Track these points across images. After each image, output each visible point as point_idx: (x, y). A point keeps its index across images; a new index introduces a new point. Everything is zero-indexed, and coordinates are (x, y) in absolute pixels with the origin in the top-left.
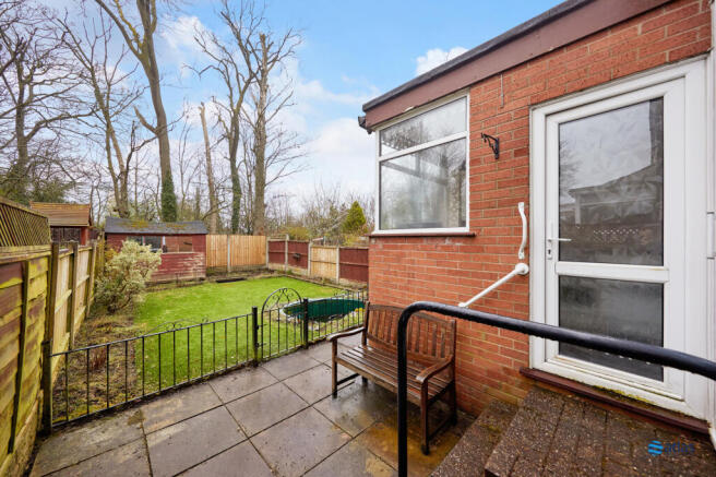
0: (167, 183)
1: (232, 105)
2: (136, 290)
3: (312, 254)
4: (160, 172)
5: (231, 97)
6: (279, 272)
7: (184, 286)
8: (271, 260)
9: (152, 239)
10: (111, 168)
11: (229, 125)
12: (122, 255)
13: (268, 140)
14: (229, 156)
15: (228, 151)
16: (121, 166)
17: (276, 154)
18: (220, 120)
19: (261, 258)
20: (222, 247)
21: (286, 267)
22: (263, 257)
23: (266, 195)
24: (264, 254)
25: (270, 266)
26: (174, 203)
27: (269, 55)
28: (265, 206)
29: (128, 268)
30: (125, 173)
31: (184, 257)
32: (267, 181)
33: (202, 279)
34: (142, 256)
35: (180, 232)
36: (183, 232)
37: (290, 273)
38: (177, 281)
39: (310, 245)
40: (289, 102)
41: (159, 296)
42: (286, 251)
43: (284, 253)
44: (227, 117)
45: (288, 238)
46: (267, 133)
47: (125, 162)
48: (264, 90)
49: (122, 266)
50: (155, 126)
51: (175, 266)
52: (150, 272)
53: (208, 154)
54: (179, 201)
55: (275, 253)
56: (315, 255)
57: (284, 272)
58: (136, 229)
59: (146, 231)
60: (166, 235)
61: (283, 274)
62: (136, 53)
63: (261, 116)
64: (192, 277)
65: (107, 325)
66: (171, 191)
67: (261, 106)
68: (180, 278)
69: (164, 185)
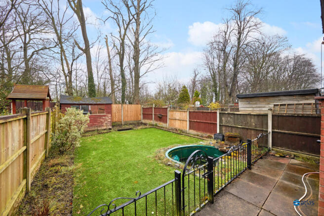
0: (91, 78)
1: (120, 36)
2: (75, 139)
3: (169, 114)
4: (87, 74)
5: (120, 32)
6: (150, 125)
7: (101, 133)
8: (144, 118)
9: (84, 107)
10: (63, 70)
11: (119, 47)
12: (66, 117)
13: (140, 52)
14: (119, 64)
15: (119, 61)
16: (69, 69)
17: (145, 60)
18: (114, 46)
19: (138, 117)
20: (119, 111)
21: (153, 122)
22: (140, 116)
23: (140, 82)
24: (140, 115)
25: (143, 121)
26: (94, 88)
27: (140, 5)
28: (140, 88)
29: (70, 125)
30: (70, 73)
31: (101, 116)
32: (141, 75)
33: (110, 129)
34: (78, 118)
35: (98, 103)
36: (100, 103)
37: (156, 125)
38: (98, 130)
39: (168, 109)
40: (151, 31)
41: (89, 139)
42: (153, 113)
43: (152, 114)
44: (118, 43)
45: (154, 106)
46: (140, 48)
47: (70, 67)
48: (138, 24)
49: (66, 124)
50: (84, 48)
51: (96, 121)
52: (83, 127)
53: (110, 62)
54: (96, 87)
55: (147, 114)
56: (172, 115)
57: (153, 125)
58: (76, 101)
59: (81, 102)
60: (91, 104)
61: (153, 126)
62: (74, 10)
63: (137, 39)
64: (105, 128)
65: (57, 164)
66: (93, 82)
67: (137, 34)
68: (99, 128)
69: (89, 79)
